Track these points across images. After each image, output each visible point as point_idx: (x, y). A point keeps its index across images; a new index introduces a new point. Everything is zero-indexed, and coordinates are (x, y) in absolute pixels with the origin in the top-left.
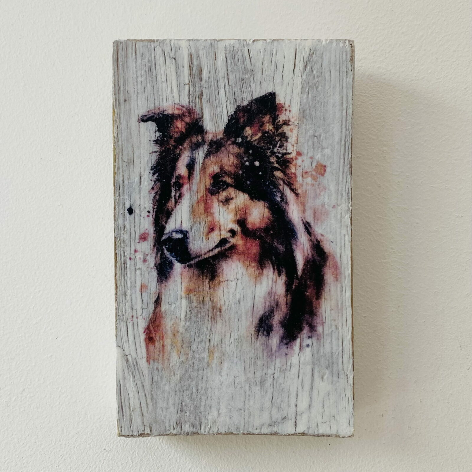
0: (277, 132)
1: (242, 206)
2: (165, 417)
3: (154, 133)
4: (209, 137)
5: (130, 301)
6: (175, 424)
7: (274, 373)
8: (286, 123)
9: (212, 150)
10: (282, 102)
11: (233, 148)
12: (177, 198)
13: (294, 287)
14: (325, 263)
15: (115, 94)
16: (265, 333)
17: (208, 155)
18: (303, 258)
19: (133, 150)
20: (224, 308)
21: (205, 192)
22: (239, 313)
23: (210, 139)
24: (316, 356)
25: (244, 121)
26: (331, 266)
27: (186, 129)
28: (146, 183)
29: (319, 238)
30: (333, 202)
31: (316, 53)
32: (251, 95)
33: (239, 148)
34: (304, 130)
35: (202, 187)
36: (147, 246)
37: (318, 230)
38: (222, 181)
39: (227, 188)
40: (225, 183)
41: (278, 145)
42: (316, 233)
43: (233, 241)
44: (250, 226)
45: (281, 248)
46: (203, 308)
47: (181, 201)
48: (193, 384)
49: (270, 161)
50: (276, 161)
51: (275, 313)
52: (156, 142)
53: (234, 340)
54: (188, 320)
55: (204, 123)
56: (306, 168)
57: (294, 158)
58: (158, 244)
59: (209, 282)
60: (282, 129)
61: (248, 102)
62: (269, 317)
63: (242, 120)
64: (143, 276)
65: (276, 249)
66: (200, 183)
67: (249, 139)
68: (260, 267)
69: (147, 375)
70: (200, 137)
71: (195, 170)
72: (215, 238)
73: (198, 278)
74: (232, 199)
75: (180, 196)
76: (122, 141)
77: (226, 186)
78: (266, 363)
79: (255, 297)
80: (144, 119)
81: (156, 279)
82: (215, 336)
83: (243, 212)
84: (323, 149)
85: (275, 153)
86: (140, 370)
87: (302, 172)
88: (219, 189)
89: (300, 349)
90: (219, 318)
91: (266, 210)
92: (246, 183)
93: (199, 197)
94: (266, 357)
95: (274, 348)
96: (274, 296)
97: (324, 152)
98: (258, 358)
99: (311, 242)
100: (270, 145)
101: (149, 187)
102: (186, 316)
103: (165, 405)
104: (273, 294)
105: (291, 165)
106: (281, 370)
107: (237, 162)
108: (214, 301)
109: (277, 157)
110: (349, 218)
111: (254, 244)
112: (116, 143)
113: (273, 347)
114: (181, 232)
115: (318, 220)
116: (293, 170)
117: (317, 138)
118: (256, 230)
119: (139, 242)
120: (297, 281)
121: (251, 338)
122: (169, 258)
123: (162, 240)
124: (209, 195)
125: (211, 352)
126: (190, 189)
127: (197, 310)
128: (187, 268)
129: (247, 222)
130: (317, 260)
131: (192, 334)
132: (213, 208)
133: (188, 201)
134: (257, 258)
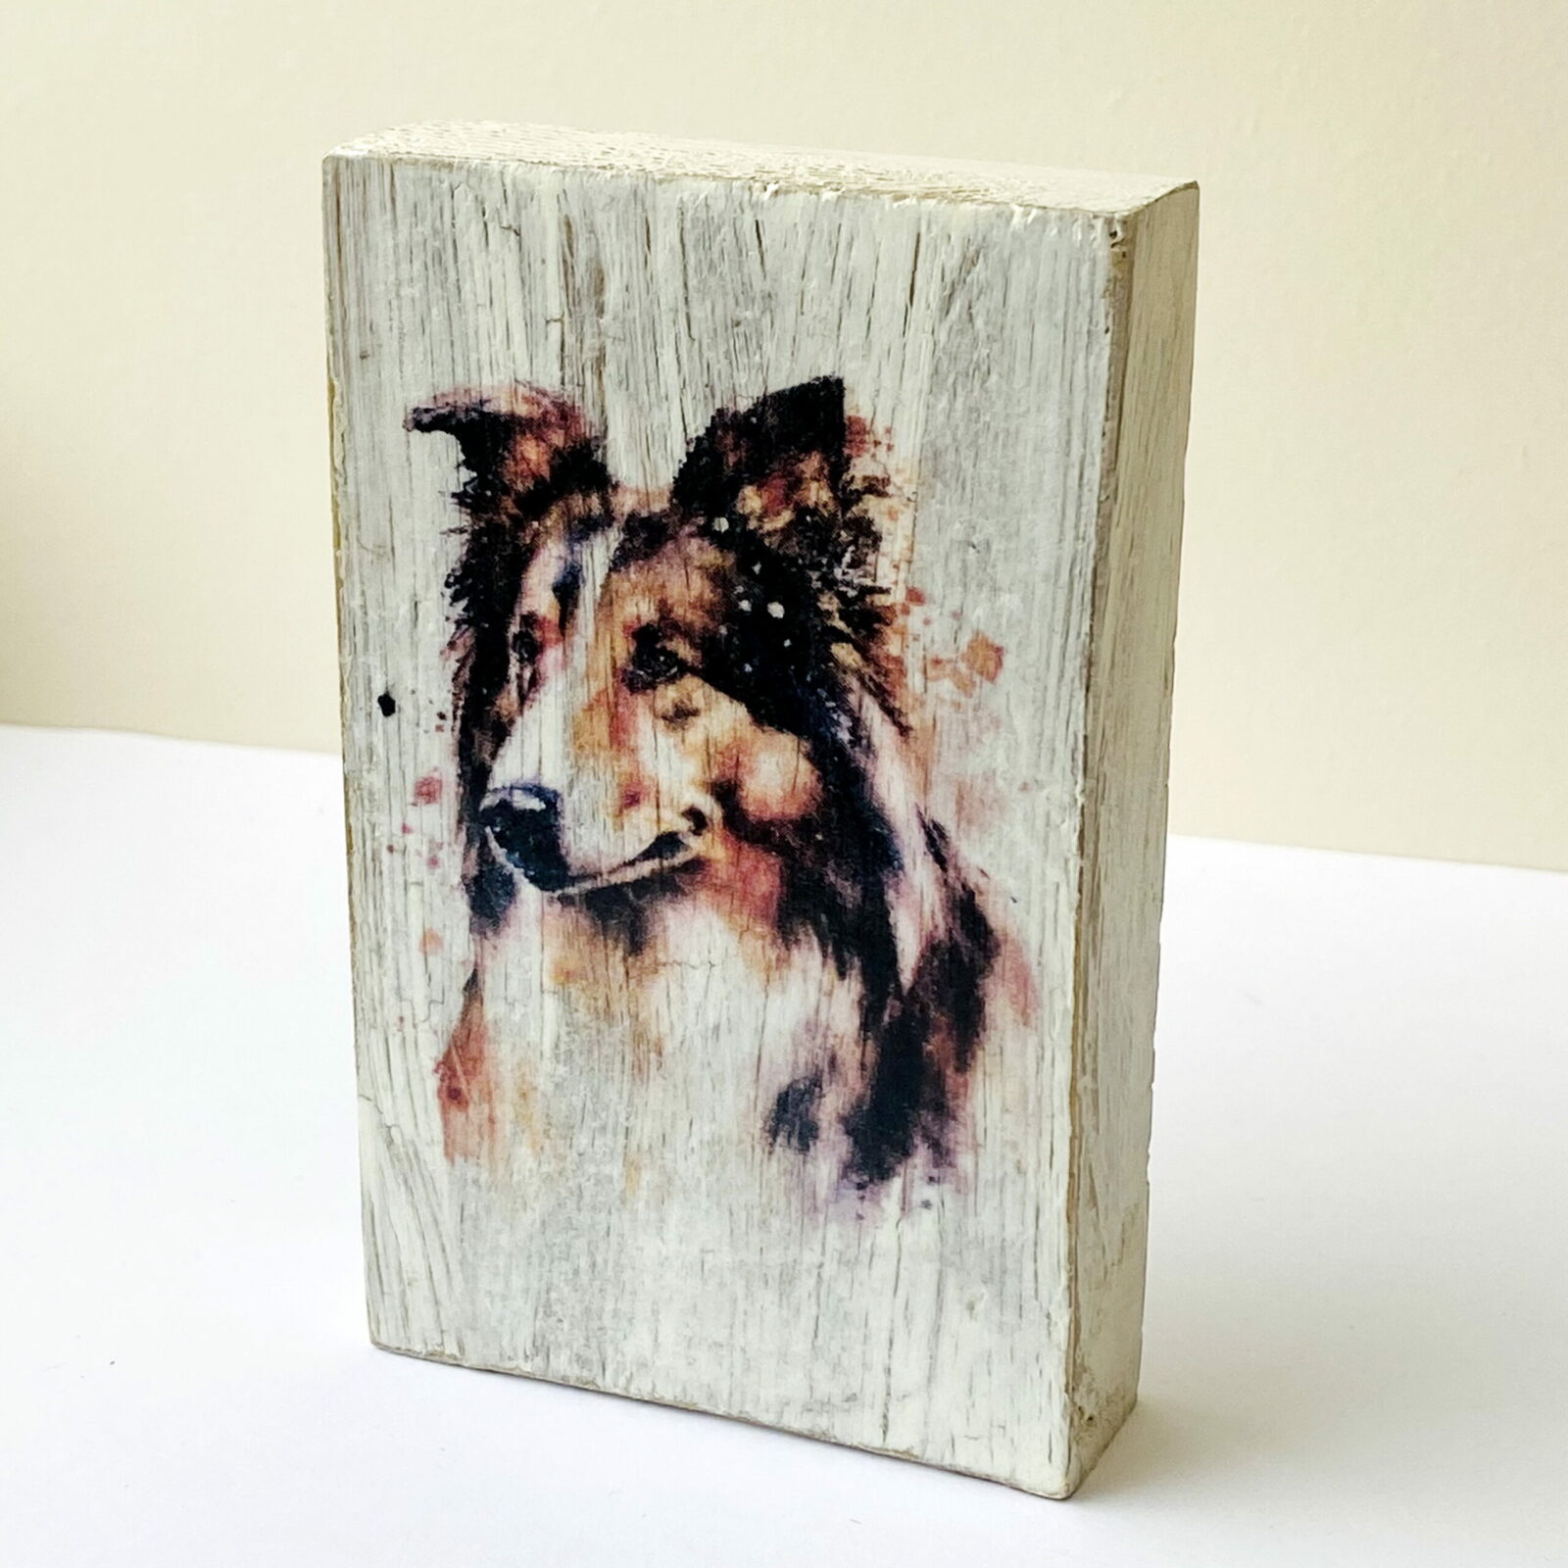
0: (843, 515)
1: (727, 740)
2: (501, 1322)
3: (455, 471)
4: (625, 503)
5: (391, 973)
6: (529, 1345)
7: (821, 1266)
8: (876, 487)
9: (634, 547)
10: (865, 413)
11: (700, 548)
12: (526, 685)
13: (886, 1018)
14: (989, 963)
15: (332, 331)
16: (794, 1141)
17: (621, 561)
18: (917, 935)
19: (391, 517)
20: (669, 1047)
21: (610, 679)
22: (714, 1066)
23: (627, 510)
24: (951, 1238)
25: (737, 464)
26: (1008, 975)
27: (552, 468)
28: (431, 627)
29: (974, 880)
30: (1024, 773)
31: (985, 256)
32: (761, 379)
33: (721, 551)
34: (934, 519)
35: (603, 663)
36: (440, 819)
37: (971, 853)
38: (664, 651)
39: (682, 673)
40: (672, 656)
41: (847, 558)
42: (962, 863)
43: (696, 846)
44: (751, 807)
45: (850, 893)
46: (606, 1034)
47: (537, 696)
48: (581, 1244)
49: (818, 608)
50: (840, 611)
51: (826, 1088)
52: (460, 498)
53: (701, 1142)
54: (562, 1057)
55: (609, 454)
56: (936, 646)
57: (898, 608)
58: (472, 820)
59: (625, 959)
60: (860, 504)
61: (751, 402)
62: (807, 1097)
63: (732, 459)
64: (427, 907)
65: (836, 894)
66: (596, 648)
67: (752, 524)
68: (780, 941)
69: (446, 1194)
70: (595, 501)
71: (581, 603)
72: (642, 829)
73: (591, 941)
74: (695, 713)
75: (535, 681)
76: (357, 485)
77: (676, 669)
78: (796, 1230)
79: (763, 1027)
80: (425, 422)
81: (466, 923)
82: (643, 1121)
83: (731, 759)
84: (995, 590)
85: (835, 582)
86: (427, 1178)
87: (925, 658)
88: (656, 675)
89: (903, 1209)
90: (653, 1071)
91: (805, 766)
92: (742, 669)
93: (594, 692)
94: (797, 1211)
95: (823, 1191)
96: (825, 1036)
97: (998, 604)
98: (771, 1211)
99: (944, 890)
100: (821, 554)
101: (442, 639)
102: (557, 1046)
103: (498, 1287)
104: (821, 1031)
105: (888, 630)
106: (844, 1259)
107: (712, 595)
108: (640, 1019)
109: (842, 596)
110: (1075, 830)
111: (762, 866)
112: (340, 489)
113: (817, 1188)
114: (538, 791)
115: (970, 822)
116: (893, 647)
117: (978, 552)
118: (771, 822)
119: (415, 804)
120: (897, 1003)
121: (753, 1148)
122: (502, 867)
123: (482, 807)
124: (625, 692)
125: (632, 1166)
126: (566, 663)
127: (590, 1035)
128: (558, 906)
129: (744, 794)
130: (963, 950)
131: (577, 1102)
132: (636, 733)
133: (560, 701)
134: (773, 910)
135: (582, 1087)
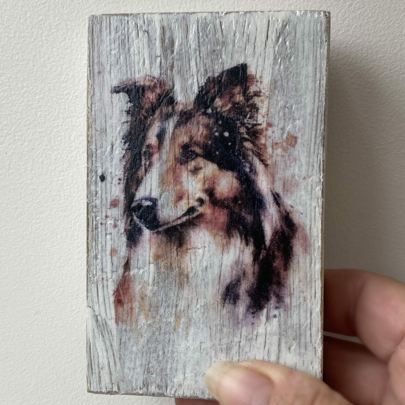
0: (247, 103)
1: (211, 176)
3: (126, 104)
7: (240, 342)
8: (257, 94)
9: (182, 120)
10: (253, 73)
11: (203, 119)
12: (147, 166)
13: (261, 257)
14: (294, 234)
15: (89, 66)
16: (231, 301)
17: (178, 125)
18: (271, 229)
19: (106, 120)
20: (191, 275)
21: (174, 161)
22: (206, 280)
23: (180, 109)
24: (283, 327)
25: (214, 92)
26: (300, 237)
27: (157, 100)
28: (117, 152)
29: (289, 209)
30: (304, 174)
32: (222, 67)
33: (209, 119)
34: (275, 101)
35: (172, 157)
36: (118, 212)
37: (288, 201)
38: (191, 151)
40: (194, 152)
41: (248, 116)
42: (285, 204)
43: (201, 210)
44: (218, 195)
45: (249, 218)
46: (170, 274)
47: (151, 169)
49: (240, 132)
50: (246, 132)
51: (242, 282)
52: (128, 112)
53: (201, 306)
55: (175, 93)
56: (276, 139)
58: (128, 211)
59: (177, 249)
60: (252, 99)
62: (236, 286)
63: (212, 91)
64: (113, 241)
65: (244, 218)
66: (170, 152)
67: (218, 110)
68: (227, 236)
70: (170, 108)
71: (165, 140)
72: (183, 206)
73: (166, 245)
74: (201, 168)
75: (150, 165)
76: (95, 111)
77: (195, 156)
78: (232, 331)
79: (221, 265)
80: (117, 90)
82: (182, 301)
83: (212, 181)
84: (294, 120)
85: (245, 123)
87: (272, 143)
88: (188, 158)
89: (267, 319)
90: (185, 285)
91: (235, 181)
92: (215, 153)
93: (168, 166)
94: (232, 324)
95: (241, 317)
96: (242, 265)
97: (295, 124)
98: (224, 326)
99: (279, 213)
100: (240, 116)
101: (120, 156)
104: (240, 263)
105: (261, 136)
106: (247, 339)
107: (206, 132)
108: (181, 268)
109: (247, 128)
110: (320, 189)
111: (222, 213)
112: (90, 113)
114: (151, 199)
115: (287, 191)
116: (263, 141)
117: (289, 109)
118: (224, 200)
119: (110, 208)
120: (265, 251)
121: (218, 305)
122: (138, 225)
123: (132, 207)
124: (178, 165)
125: (178, 317)
126: (160, 158)
127: (165, 275)
128: (155, 235)
129: (216, 192)
130: (286, 232)
131: (160, 298)
132: (182, 177)
133: (158, 170)
134: (225, 227)
135: (162, 293)
